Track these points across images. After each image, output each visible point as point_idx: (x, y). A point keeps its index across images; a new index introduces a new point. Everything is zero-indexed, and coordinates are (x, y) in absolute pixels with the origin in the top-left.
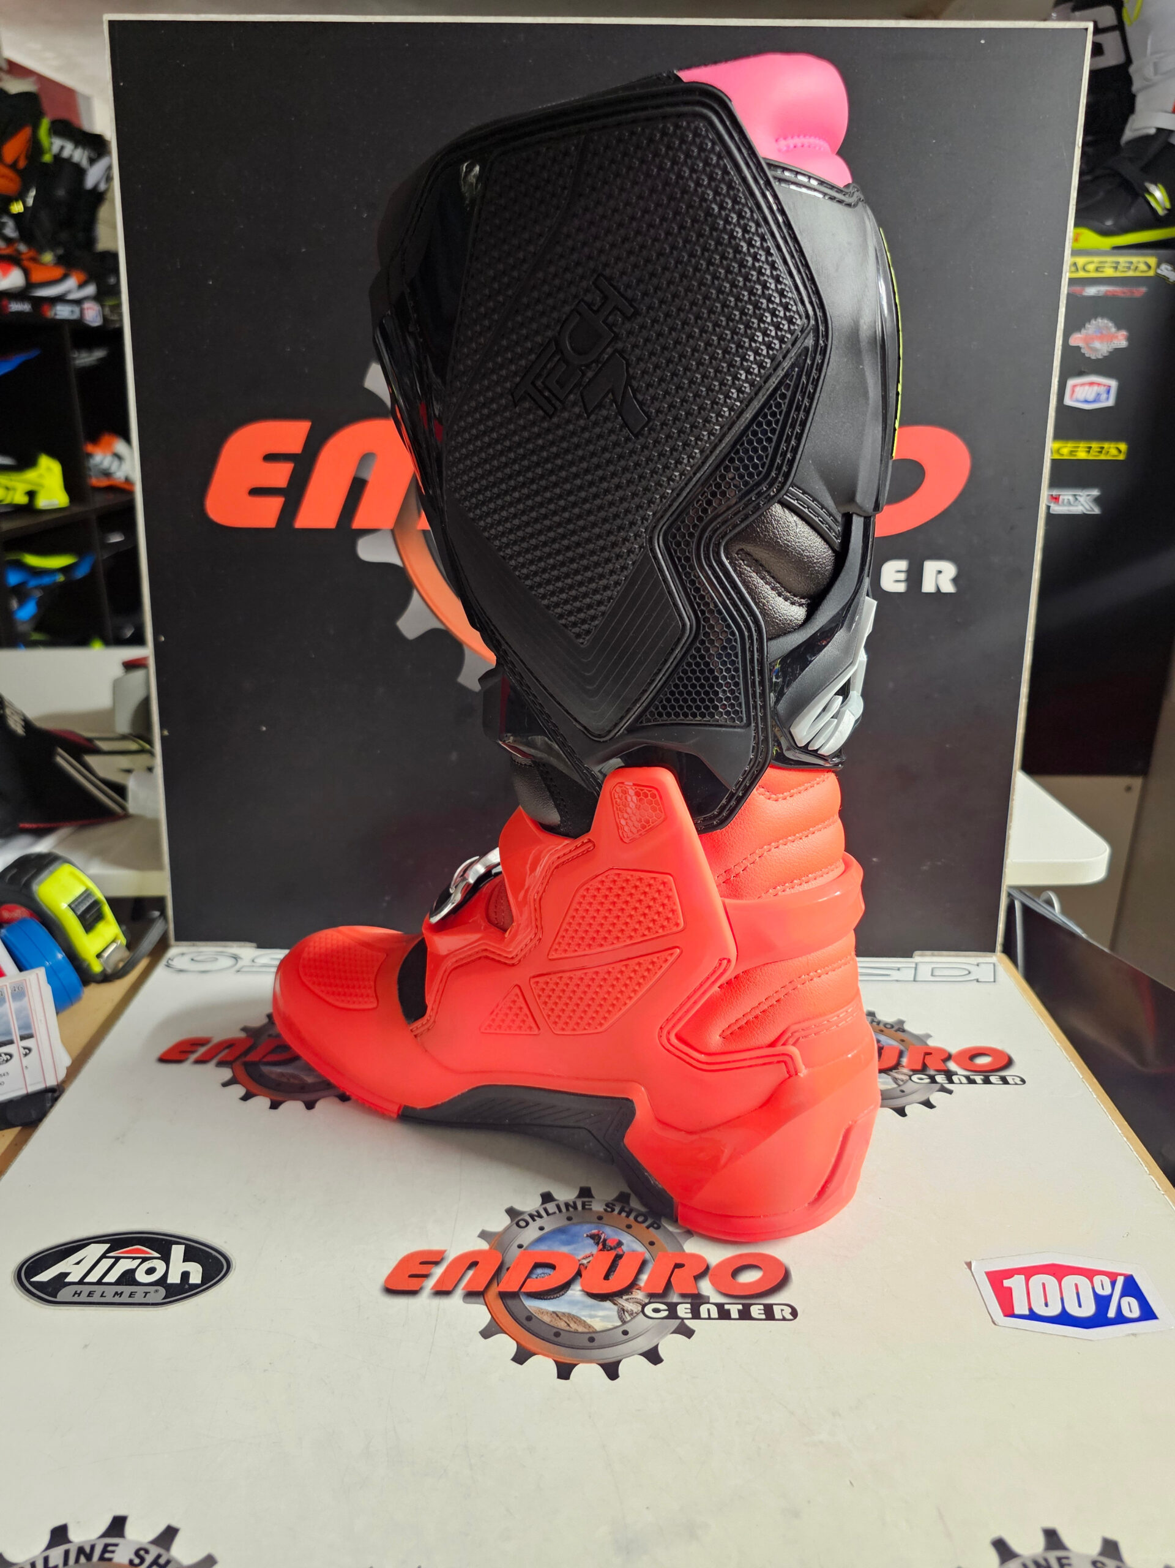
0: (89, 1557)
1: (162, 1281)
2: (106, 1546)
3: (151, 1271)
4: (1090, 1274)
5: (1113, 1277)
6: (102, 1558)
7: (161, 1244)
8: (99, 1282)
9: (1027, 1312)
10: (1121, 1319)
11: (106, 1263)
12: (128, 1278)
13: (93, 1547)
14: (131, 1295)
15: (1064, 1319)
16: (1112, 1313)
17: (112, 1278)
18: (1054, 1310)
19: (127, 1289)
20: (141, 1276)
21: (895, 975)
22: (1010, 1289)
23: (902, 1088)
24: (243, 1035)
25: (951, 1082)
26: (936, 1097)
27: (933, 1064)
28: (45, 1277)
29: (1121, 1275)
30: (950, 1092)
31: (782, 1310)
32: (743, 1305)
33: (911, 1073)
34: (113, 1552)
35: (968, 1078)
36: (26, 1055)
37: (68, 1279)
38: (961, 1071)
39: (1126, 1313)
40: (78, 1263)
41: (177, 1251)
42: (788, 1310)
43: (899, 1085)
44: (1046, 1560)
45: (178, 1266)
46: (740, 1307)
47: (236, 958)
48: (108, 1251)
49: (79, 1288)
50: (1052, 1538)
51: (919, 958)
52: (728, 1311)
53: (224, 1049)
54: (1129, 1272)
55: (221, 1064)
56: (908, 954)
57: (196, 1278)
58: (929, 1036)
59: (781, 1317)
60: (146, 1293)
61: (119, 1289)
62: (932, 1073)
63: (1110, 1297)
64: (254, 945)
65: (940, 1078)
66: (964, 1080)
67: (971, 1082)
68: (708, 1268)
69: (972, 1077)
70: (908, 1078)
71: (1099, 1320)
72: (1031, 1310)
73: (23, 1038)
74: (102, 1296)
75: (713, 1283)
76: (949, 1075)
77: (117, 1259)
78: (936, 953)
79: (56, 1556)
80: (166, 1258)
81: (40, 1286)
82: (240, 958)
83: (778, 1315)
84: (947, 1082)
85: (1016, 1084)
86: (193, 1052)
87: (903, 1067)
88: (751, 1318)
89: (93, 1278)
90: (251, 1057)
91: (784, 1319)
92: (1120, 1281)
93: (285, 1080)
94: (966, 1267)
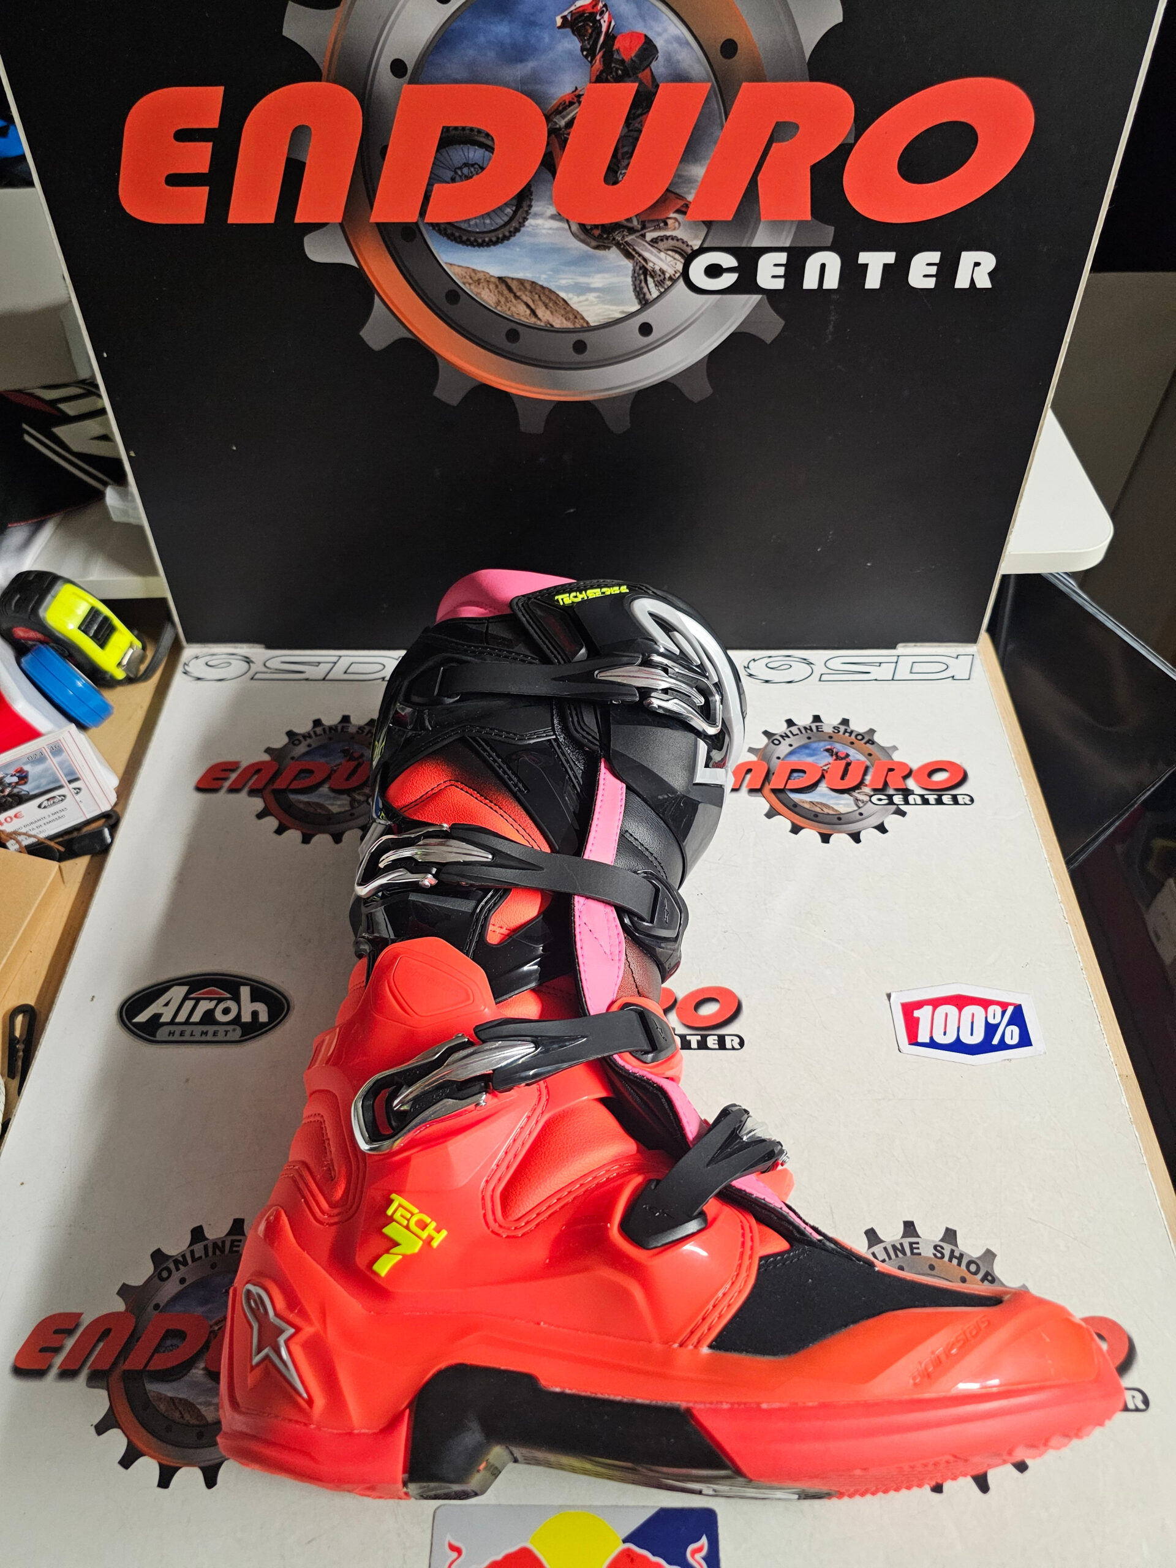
0: (222, 1251)
1: (237, 1020)
2: (233, 1241)
3: (226, 1011)
4: (985, 1004)
5: (1004, 1006)
6: (231, 1251)
7: (230, 985)
8: (187, 1022)
9: (927, 1040)
10: (1003, 1046)
11: (189, 1004)
12: (208, 1018)
13: (223, 1242)
14: (215, 1034)
15: (958, 1046)
16: (995, 1041)
17: (196, 1017)
18: (950, 1039)
19: (211, 1029)
20: (219, 1016)
21: (876, 673)
22: (918, 1019)
23: (861, 811)
24: (266, 758)
25: (907, 802)
26: (892, 821)
27: (894, 781)
28: (142, 1018)
29: (1011, 1004)
30: (903, 814)
31: (732, 1040)
32: (702, 1036)
33: (872, 793)
34: (239, 1246)
35: (922, 796)
36: (77, 793)
37: (162, 1020)
38: (918, 791)
39: (1008, 1041)
40: (167, 1004)
41: (245, 992)
42: (737, 1040)
43: (859, 808)
44: (901, 1244)
45: (248, 1007)
46: (699, 1038)
47: (248, 660)
48: (188, 993)
49: (172, 1028)
50: (909, 1228)
51: (902, 649)
52: (689, 1042)
53: (252, 776)
54: (1018, 1003)
55: (253, 792)
56: (892, 646)
57: (263, 1017)
58: (895, 748)
59: (731, 1047)
60: (227, 1032)
61: (204, 1028)
62: (891, 792)
63: (997, 1026)
64: (263, 646)
65: (898, 799)
66: (919, 800)
67: (926, 802)
68: (676, 1001)
69: (926, 797)
70: (868, 798)
71: (985, 1047)
72: (931, 1038)
73: (70, 782)
74: (192, 1035)
75: (679, 1016)
76: (906, 793)
77: (198, 1001)
78: (919, 644)
79: (199, 1248)
80: (237, 998)
81: (138, 1025)
82: (252, 662)
83: (728, 1045)
84: (903, 803)
85: (966, 804)
86: (225, 779)
87: (866, 786)
88: (707, 1048)
89: (181, 1018)
90: (280, 784)
91: (733, 1049)
92: (1010, 1009)
93: (311, 810)
94: (886, 998)
